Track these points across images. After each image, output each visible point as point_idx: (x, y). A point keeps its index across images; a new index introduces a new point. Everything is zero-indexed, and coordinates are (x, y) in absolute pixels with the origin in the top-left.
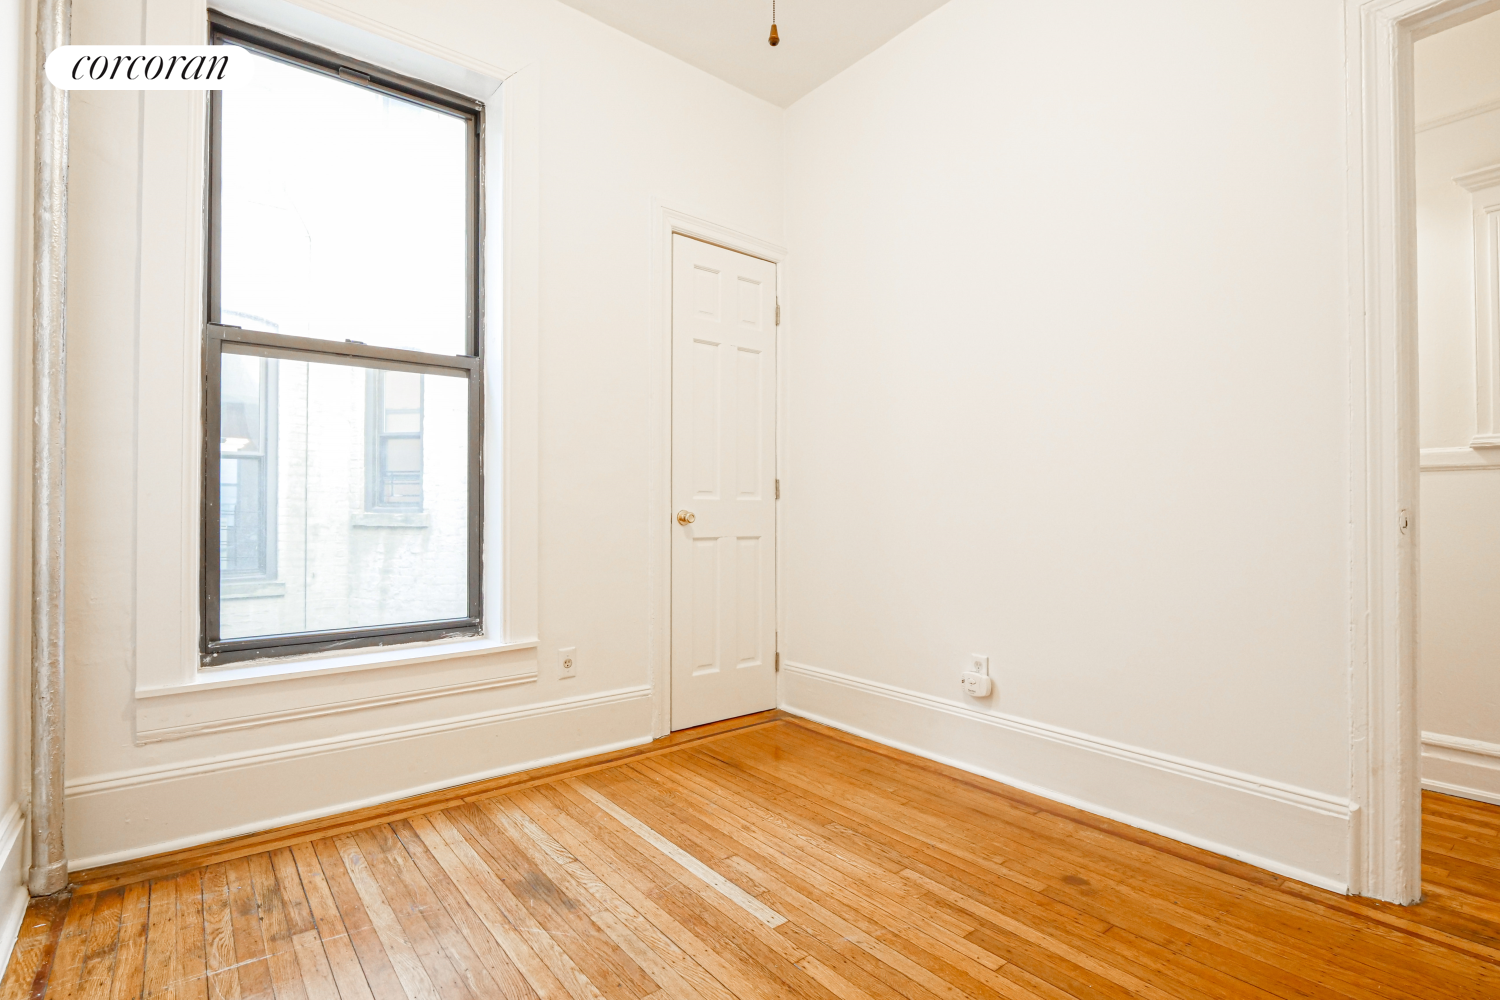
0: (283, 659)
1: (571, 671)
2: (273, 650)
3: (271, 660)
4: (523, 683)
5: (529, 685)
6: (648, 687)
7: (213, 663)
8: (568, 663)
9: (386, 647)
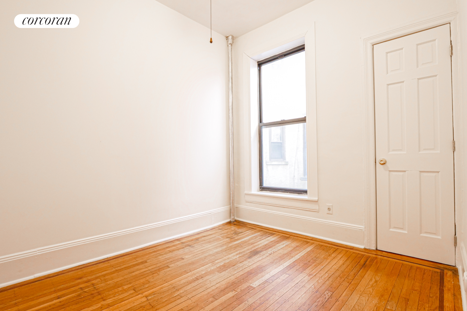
0: (271, 192)
1: (331, 212)
2: (270, 190)
3: (270, 192)
4: (316, 212)
5: (317, 212)
6: (363, 227)
7: (261, 190)
8: (329, 209)
9: (290, 194)
